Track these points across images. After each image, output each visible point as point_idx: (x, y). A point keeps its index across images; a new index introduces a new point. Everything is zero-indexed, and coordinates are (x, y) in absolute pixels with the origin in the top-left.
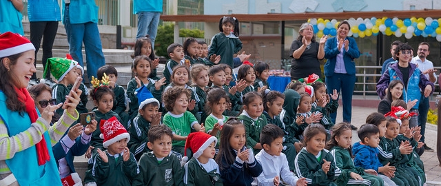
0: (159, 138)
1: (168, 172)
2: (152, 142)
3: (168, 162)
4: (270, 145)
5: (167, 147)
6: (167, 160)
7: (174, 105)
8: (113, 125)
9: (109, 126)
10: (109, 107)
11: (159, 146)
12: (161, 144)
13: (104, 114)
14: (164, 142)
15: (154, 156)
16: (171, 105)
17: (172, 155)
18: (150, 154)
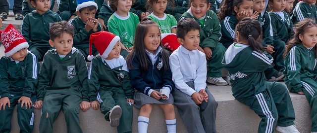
0: (59, 36)
1: (71, 68)
2: (53, 40)
3: (70, 59)
4: (184, 39)
5: (67, 45)
6: (70, 57)
7: (117, 4)
8: (8, 36)
9: (4, 38)
10: (46, 6)
11: (59, 45)
12: (61, 42)
13: (42, 15)
14: (64, 40)
15: (56, 53)
16: (115, 3)
17: (75, 53)
18: (53, 51)
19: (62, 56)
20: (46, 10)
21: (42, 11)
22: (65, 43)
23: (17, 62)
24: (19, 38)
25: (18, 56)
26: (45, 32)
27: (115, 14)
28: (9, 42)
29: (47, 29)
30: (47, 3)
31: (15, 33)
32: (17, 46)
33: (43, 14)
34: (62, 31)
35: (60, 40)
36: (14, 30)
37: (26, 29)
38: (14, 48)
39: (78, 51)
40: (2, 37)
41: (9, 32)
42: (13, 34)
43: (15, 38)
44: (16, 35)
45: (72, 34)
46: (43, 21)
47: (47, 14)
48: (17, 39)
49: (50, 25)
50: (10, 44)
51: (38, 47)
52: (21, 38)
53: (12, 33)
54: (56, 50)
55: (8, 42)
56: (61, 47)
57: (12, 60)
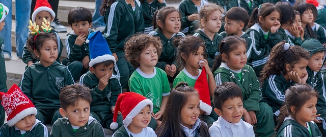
5: (83, 114)
6: (85, 128)
7: (139, 59)
8: (10, 100)
9: (6, 102)
10: (53, 55)
11: (73, 114)
12: (75, 111)
13: (47, 68)
14: (79, 109)
15: (68, 123)
16: (136, 59)
17: (92, 123)
18: (64, 120)
19: (75, 128)
20: (53, 60)
21: (48, 62)
22: (80, 112)
23: (23, 132)
24: (24, 102)
25: (23, 125)
26: (50, 89)
27: (138, 70)
28: (12, 107)
29: (52, 85)
30: (53, 52)
31: (20, 96)
32: (21, 113)
33: (49, 67)
34: (77, 97)
35: (74, 109)
36: (18, 92)
37: (27, 84)
38: (17, 115)
39: (96, 122)
40: (4, 100)
41: (12, 95)
42: (17, 96)
43: (19, 102)
44: (21, 98)
45: (88, 101)
46: (48, 75)
47: (53, 66)
48: (22, 103)
49: (57, 81)
50: (12, 110)
51: (41, 107)
52: (26, 102)
53: (15, 96)
54: (67, 119)
55: (10, 107)
56: (75, 117)
57: (16, 129)
